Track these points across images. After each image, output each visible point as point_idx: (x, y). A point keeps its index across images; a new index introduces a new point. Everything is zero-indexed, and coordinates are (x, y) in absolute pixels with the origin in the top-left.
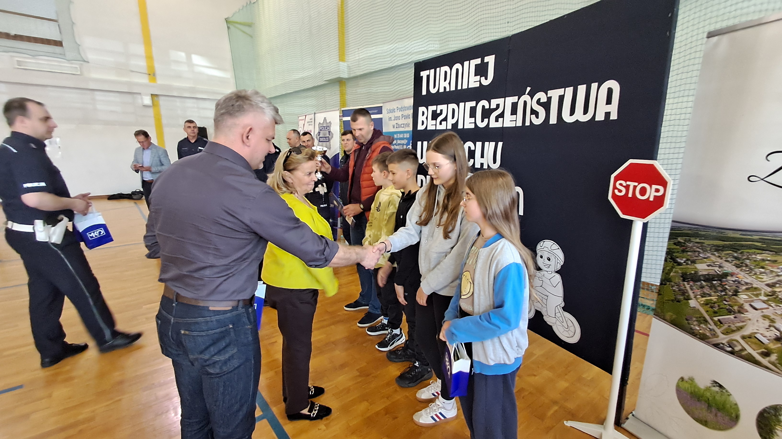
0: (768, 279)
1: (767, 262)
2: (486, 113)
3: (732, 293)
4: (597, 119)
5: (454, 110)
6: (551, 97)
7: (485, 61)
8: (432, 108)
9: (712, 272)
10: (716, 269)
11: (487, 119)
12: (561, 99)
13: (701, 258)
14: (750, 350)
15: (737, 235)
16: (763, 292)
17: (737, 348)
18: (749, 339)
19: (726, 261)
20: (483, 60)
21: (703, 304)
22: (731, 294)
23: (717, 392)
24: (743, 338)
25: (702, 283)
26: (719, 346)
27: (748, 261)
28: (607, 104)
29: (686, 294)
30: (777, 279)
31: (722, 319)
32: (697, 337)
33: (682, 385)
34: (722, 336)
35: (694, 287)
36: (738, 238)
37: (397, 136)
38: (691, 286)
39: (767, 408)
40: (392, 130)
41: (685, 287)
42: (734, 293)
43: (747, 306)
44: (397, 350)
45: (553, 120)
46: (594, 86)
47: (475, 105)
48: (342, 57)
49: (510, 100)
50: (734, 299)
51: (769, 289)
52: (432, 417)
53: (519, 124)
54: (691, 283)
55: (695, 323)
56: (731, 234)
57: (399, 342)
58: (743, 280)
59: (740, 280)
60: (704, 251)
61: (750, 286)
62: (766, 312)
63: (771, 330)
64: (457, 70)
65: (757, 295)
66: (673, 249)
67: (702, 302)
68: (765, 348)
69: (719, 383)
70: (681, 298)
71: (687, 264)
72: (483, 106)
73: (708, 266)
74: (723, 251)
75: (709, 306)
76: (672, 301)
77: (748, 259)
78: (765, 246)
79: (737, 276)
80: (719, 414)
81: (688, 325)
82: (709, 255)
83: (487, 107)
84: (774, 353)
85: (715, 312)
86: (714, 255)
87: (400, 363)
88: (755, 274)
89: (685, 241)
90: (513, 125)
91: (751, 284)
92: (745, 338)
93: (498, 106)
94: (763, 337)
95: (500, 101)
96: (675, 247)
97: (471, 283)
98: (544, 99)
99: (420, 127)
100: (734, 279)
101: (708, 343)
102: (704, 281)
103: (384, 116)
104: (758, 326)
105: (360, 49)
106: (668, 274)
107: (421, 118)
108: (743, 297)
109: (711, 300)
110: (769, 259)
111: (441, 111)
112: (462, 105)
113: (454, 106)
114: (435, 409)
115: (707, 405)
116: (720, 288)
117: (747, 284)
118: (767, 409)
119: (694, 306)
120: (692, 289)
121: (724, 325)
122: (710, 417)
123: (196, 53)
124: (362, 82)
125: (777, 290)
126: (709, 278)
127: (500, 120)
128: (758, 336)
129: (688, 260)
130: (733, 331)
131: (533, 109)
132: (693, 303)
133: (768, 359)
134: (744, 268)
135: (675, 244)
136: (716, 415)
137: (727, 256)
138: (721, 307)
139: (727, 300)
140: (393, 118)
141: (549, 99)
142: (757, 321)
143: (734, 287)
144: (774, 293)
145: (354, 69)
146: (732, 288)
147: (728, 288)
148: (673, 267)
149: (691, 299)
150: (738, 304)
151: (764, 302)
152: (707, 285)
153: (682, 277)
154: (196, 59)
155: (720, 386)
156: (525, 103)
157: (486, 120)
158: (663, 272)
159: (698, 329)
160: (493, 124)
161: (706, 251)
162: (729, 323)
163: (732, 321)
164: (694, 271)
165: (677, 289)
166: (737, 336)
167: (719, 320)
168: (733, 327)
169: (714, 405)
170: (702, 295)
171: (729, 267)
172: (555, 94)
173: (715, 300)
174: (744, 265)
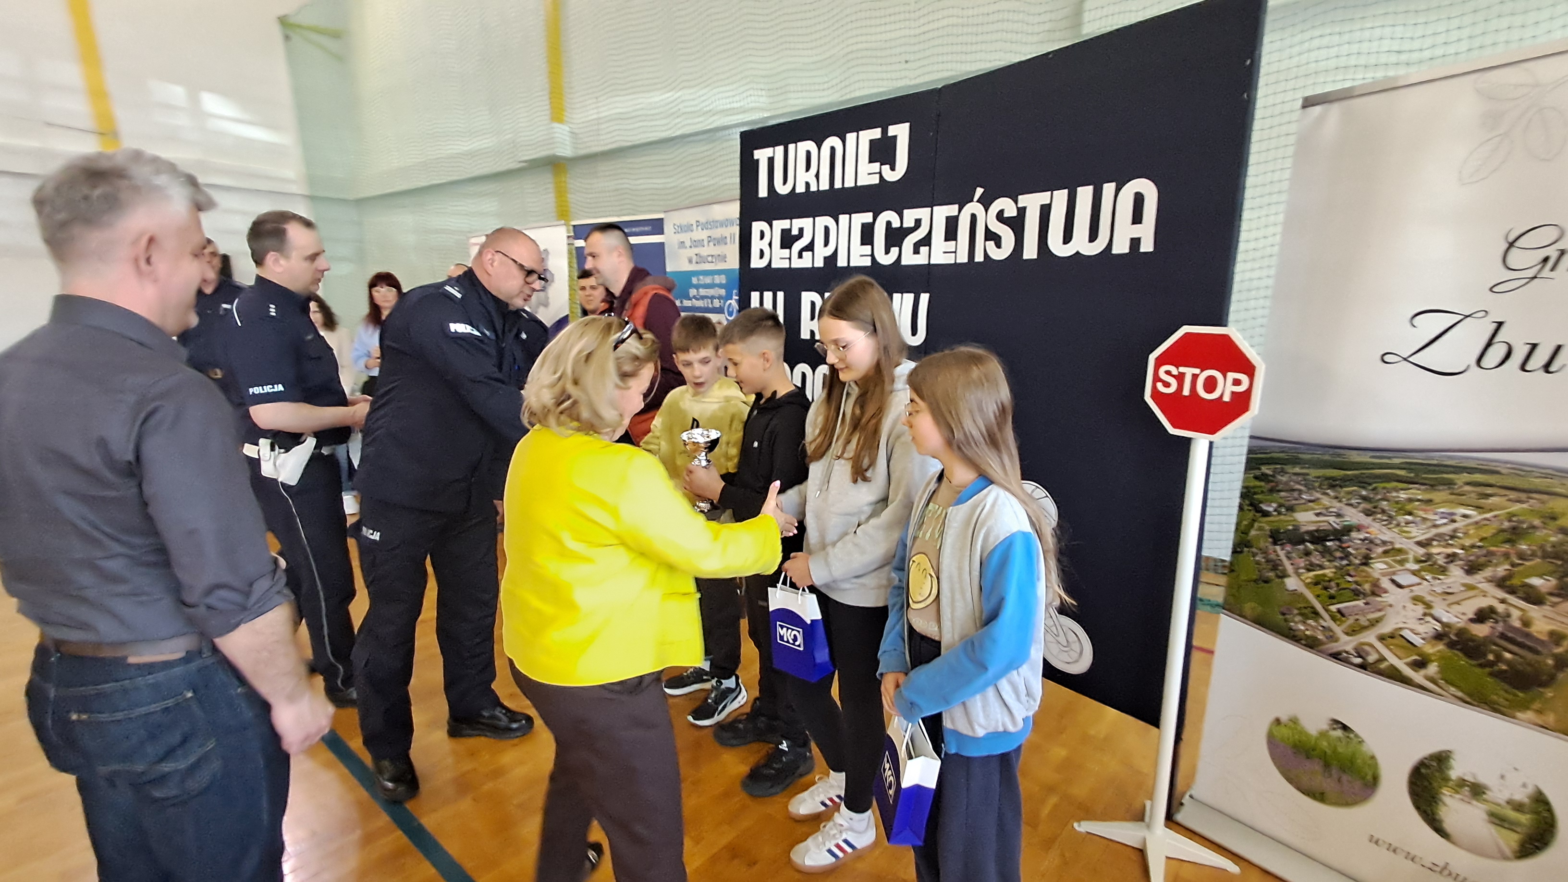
0: (1419, 533)
1: (1417, 503)
2: (895, 237)
3: (1361, 560)
4: (1115, 251)
5: (827, 229)
6: (1024, 208)
7: (890, 134)
8: (780, 225)
9: (1324, 526)
10: (1332, 519)
11: (897, 249)
12: (1045, 211)
13: (1303, 501)
14: (1392, 660)
15: (1365, 458)
16: (1411, 557)
17: (1372, 658)
18: (1390, 640)
19: (1346, 504)
20: (885, 132)
21: (1309, 583)
22: (1357, 562)
23: (1339, 739)
24: (1382, 638)
25: (1306, 546)
26: (1339, 657)
27: (1385, 503)
28: (1134, 223)
29: (1280, 568)
30: (1434, 531)
31: (1346, 607)
32: (1302, 644)
33: (1277, 732)
34: (1344, 638)
35: (1294, 555)
36: (1365, 463)
37: (698, 280)
38: (1289, 552)
39: (1426, 758)
40: (687, 267)
41: (1278, 556)
42: (1364, 561)
43: (1385, 583)
44: (736, 721)
45: (1030, 252)
46: (1109, 189)
47: (871, 220)
48: (557, 114)
49: (942, 212)
50: (1363, 571)
51: (1421, 551)
52: (830, 851)
53: (963, 258)
54: (1288, 548)
55: (1298, 618)
56: (1356, 457)
57: (735, 705)
58: (1379, 536)
59: (1373, 537)
60: (1309, 489)
61: (1390, 547)
62: (1418, 591)
63: (1427, 622)
64: (833, 149)
65: (1401, 562)
66: (1254, 487)
67: (1309, 581)
68: (1419, 656)
69: (1342, 723)
70: (1271, 574)
71: (1280, 513)
72: (889, 223)
73: (1318, 515)
74: (1341, 487)
75: (1320, 586)
76: (1255, 581)
77: (1383, 499)
78: (1412, 475)
79: (1368, 530)
80: (1345, 778)
81: (1283, 623)
82: (1318, 495)
83: (896, 224)
84: (1433, 661)
85: (1332, 597)
86: (1327, 494)
87: (744, 747)
88: (1398, 525)
89: (1274, 472)
90: (949, 260)
91: (1392, 543)
92: (1383, 639)
93: (918, 222)
94: (1414, 636)
95: (923, 213)
96: (1258, 483)
97: (931, 576)
98: (1011, 211)
99: (756, 263)
100: (1362, 537)
101: (1321, 653)
102: (1312, 543)
103: (668, 238)
104: (1405, 616)
105: (599, 99)
106: (1246, 533)
107: (756, 245)
108: (1378, 566)
109: (1324, 575)
110: (1420, 497)
111: (801, 230)
112: (844, 219)
113: (828, 221)
114: (834, 835)
115: (1322, 763)
116: (1338, 554)
117: (1384, 543)
118: (1426, 761)
119: (1295, 588)
120: (1289, 558)
121: (1348, 619)
122: (1327, 784)
123: (211, 90)
124: (604, 167)
125: (1434, 550)
126: (1319, 537)
127: (924, 250)
128: (1407, 634)
129: (1280, 506)
130: (1364, 628)
131: (990, 230)
132: (1292, 583)
133: (1423, 672)
134: (1379, 516)
135: (1256, 478)
136: (1339, 780)
137: (1350, 496)
138: (1343, 586)
139: (1352, 573)
140: (688, 244)
141: (1022, 211)
142: (1404, 607)
143: (1364, 551)
144: (1429, 556)
145: (586, 140)
146: (1359, 551)
147: (1353, 552)
148: (1254, 521)
149: (1289, 576)
150: (1370, 579)
151: (1414, 573)
152: (1316, 550)
153: (1271, 537)
154: (212, 103)
155: (1345, 728)
156: (974, 217)
157: (895, 251)
158: (1237, 529)
159: (1302, 628)
160: (909, 259)
161: (1314, 488)
162: (1356, 614)
163: (1362, 610)
164: (1293, 525)
165: (1263, 560)
166: (1370, 637)
167: (1339, 611)
168: (1363, 622)
169: (1335, 762)
170: (1308, 567)
171: (1353, 516)
172: (1032, 202)
173: (1331, 575)
174: (1379, 510)
